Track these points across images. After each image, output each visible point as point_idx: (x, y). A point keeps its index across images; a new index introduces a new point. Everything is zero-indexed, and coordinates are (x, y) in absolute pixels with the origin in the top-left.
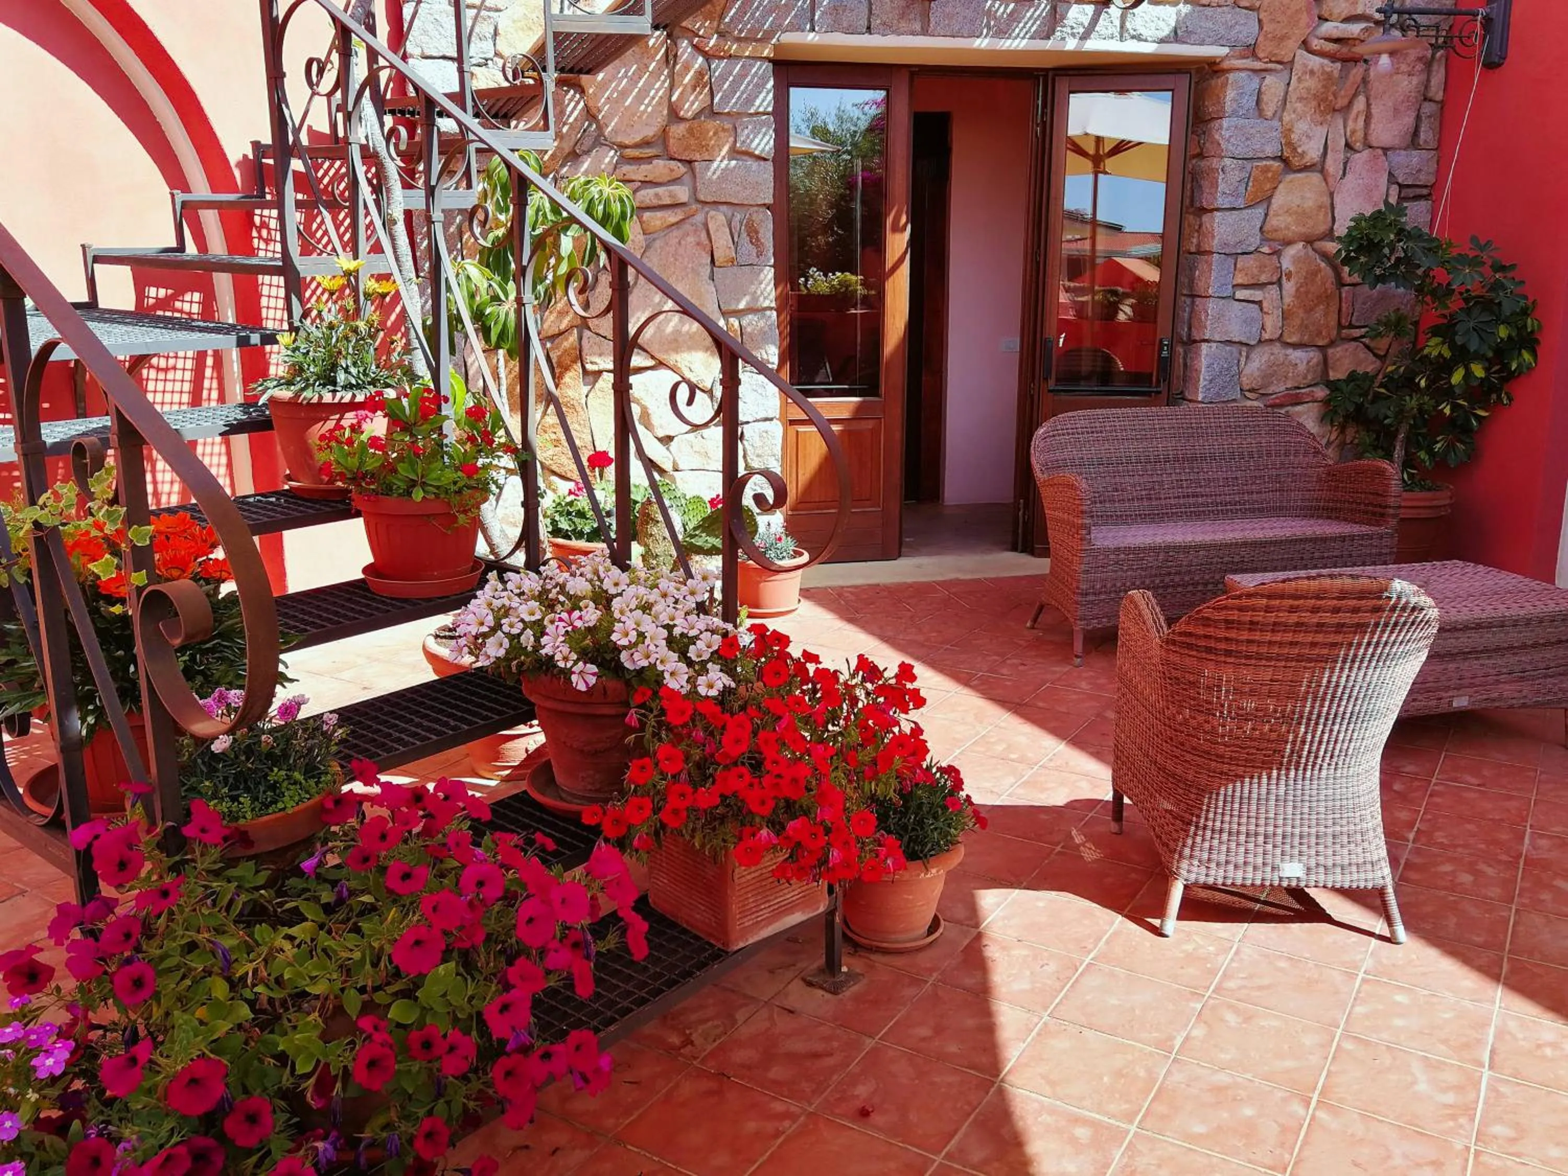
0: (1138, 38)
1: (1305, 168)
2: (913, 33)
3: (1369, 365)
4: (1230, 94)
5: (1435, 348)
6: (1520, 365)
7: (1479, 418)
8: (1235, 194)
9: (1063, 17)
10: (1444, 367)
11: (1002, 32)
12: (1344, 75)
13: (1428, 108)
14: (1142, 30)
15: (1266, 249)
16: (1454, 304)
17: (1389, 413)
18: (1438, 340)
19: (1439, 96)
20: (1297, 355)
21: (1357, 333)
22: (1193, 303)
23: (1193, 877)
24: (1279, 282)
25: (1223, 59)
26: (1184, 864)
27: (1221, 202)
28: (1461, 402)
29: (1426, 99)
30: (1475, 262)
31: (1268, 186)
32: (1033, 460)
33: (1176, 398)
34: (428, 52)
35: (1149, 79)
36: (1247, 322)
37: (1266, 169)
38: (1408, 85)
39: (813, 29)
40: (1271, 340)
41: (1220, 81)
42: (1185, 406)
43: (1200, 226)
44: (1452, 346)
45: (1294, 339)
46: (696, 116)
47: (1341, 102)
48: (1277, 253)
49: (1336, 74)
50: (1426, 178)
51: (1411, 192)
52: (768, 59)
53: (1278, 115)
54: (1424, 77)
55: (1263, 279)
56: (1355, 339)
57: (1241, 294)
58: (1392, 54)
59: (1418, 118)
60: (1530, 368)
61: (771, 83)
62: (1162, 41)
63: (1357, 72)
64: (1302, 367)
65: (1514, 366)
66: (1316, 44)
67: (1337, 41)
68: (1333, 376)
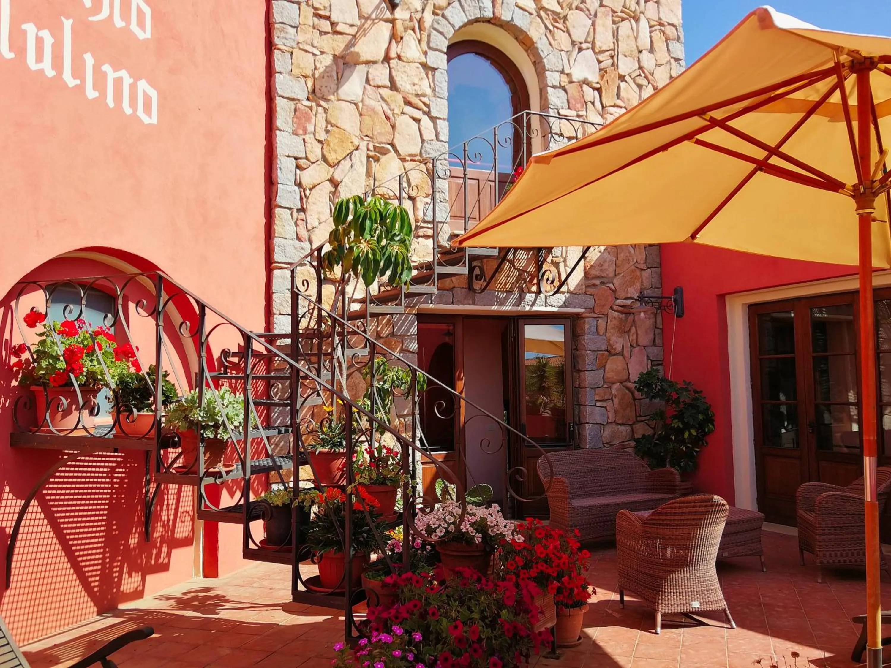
0: (552, 306)
1: (617, 354)
2: (469, 304)
3: (650, 432)
4: (587, 326)
5: (676, 424)
6: (709, 430)
7: (696, 452)
8: (592, 364)
9: (524, 298)
10: (679, 432)
11: (502, 303)
12: (627, 318)
13: (657, 331)
14: (553, 303)
15: (605, 386)
16: (682, 405)
17: (662, 451)
18: (677, 420)
19: (661, 327)
20: (622, 428)
21: (643, 419)
22: (579, 408)
23: (663, 611)
24: (612, 399)
25: (582, 313)
26: (660, 606)
27: (587, 367)
28: (689, 445)
29: (656, 328)
30: (686, 390)
31: (604, 361)
32: (539, 473)
33: (578, 447)
34: (282, 313)
35: (555, 320)
36: (602, 415)
37: (603, 355)
38: (649, 323)
39: (431, 303)
40: (611, 422)
41: (582, 321)
42: (580, 451)
43: (579, 377)
44: (683, 423)
45: (620, 422)
46: (387, 337)
47: (627, 329)
48: (610, 387)
49: (623, 318)
50: (660, 357)
51: (655, 363)
52: (415, 314)
53: (605, 333)
54: (654, 320)
55: (606, 397)
56: (643, 421)
57: (598, 404)
58: (644, 312)
59: (654, 334)
60: (713, 431)
61: (416, 323)
62: (560, 307)
63: (631, 317)
64: (624, 433)
65: (707, 430)
66: (615, 308)
67: (622, 306)
68: (636, 437)
